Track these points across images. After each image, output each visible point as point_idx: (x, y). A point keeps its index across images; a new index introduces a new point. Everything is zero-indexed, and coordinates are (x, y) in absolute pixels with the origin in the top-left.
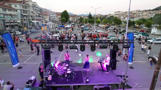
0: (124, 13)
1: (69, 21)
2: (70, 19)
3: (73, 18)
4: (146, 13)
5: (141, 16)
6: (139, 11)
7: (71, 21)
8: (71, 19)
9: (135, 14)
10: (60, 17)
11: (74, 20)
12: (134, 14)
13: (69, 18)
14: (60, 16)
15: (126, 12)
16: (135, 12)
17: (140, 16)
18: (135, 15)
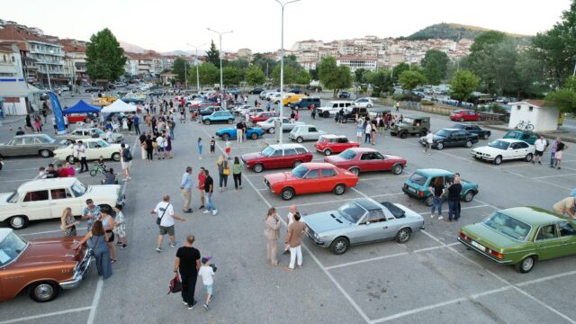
0: (329, 44)
1: (127, 76)
2: (130, 68)
3: (142, 62)
4: (396, 46)
5: (385, 56)
6: (374, 41)
7: (137, 77)
8: (132, 67)
9: (365, 50)
10: (82, 58)
11: (148, 70)
12: (362, 48)
13: (123, 61)
14: (85, 56)
15: (335, 42)
16: (363, 43)
17: (379, 56)
18: (365, 53)
